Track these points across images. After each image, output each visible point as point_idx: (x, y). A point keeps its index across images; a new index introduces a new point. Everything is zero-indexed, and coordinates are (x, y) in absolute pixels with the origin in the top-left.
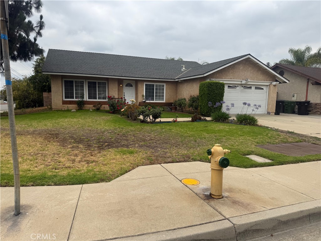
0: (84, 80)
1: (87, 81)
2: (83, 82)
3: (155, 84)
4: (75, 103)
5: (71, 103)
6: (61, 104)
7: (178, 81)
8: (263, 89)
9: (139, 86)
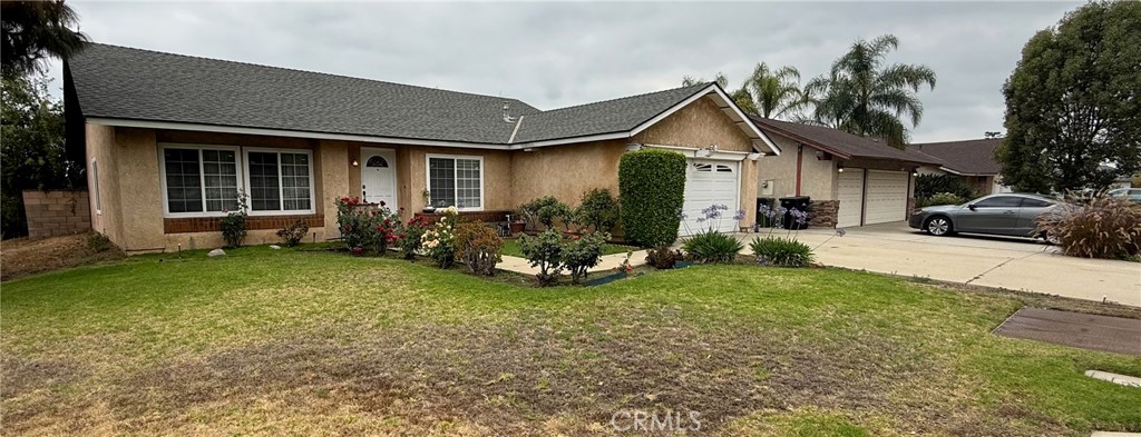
0: (236, 149)
1: (247, 150)
2: (233, 153)
3: (456, 158)
4: (211, 224)
5: (196, 225)
6: (162, 231)
7: (523, 150)
8: (730, 170)
9: (414, 163)
